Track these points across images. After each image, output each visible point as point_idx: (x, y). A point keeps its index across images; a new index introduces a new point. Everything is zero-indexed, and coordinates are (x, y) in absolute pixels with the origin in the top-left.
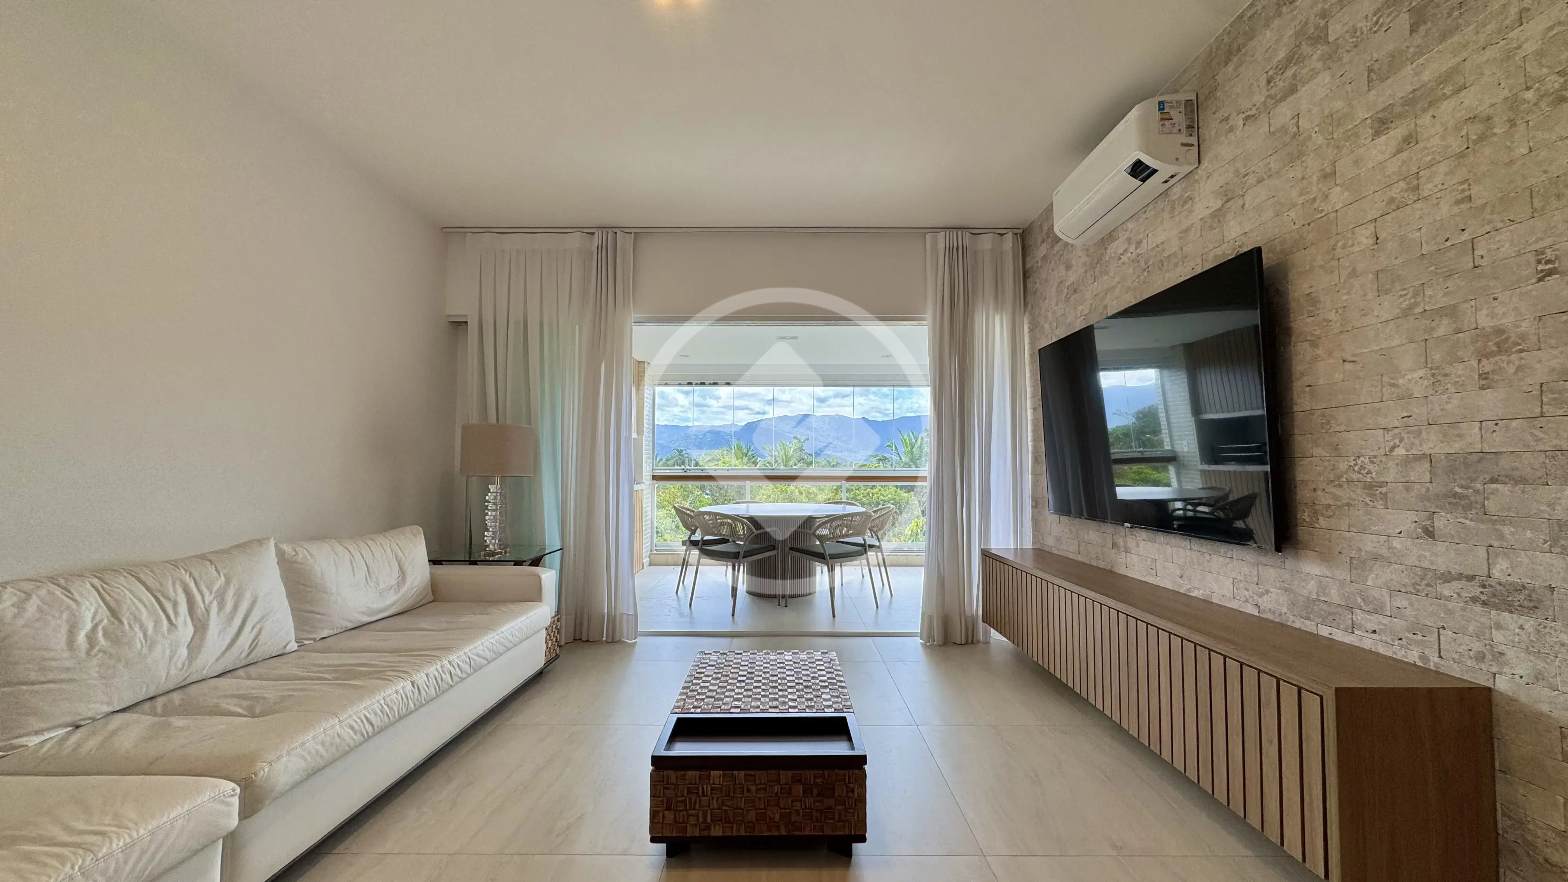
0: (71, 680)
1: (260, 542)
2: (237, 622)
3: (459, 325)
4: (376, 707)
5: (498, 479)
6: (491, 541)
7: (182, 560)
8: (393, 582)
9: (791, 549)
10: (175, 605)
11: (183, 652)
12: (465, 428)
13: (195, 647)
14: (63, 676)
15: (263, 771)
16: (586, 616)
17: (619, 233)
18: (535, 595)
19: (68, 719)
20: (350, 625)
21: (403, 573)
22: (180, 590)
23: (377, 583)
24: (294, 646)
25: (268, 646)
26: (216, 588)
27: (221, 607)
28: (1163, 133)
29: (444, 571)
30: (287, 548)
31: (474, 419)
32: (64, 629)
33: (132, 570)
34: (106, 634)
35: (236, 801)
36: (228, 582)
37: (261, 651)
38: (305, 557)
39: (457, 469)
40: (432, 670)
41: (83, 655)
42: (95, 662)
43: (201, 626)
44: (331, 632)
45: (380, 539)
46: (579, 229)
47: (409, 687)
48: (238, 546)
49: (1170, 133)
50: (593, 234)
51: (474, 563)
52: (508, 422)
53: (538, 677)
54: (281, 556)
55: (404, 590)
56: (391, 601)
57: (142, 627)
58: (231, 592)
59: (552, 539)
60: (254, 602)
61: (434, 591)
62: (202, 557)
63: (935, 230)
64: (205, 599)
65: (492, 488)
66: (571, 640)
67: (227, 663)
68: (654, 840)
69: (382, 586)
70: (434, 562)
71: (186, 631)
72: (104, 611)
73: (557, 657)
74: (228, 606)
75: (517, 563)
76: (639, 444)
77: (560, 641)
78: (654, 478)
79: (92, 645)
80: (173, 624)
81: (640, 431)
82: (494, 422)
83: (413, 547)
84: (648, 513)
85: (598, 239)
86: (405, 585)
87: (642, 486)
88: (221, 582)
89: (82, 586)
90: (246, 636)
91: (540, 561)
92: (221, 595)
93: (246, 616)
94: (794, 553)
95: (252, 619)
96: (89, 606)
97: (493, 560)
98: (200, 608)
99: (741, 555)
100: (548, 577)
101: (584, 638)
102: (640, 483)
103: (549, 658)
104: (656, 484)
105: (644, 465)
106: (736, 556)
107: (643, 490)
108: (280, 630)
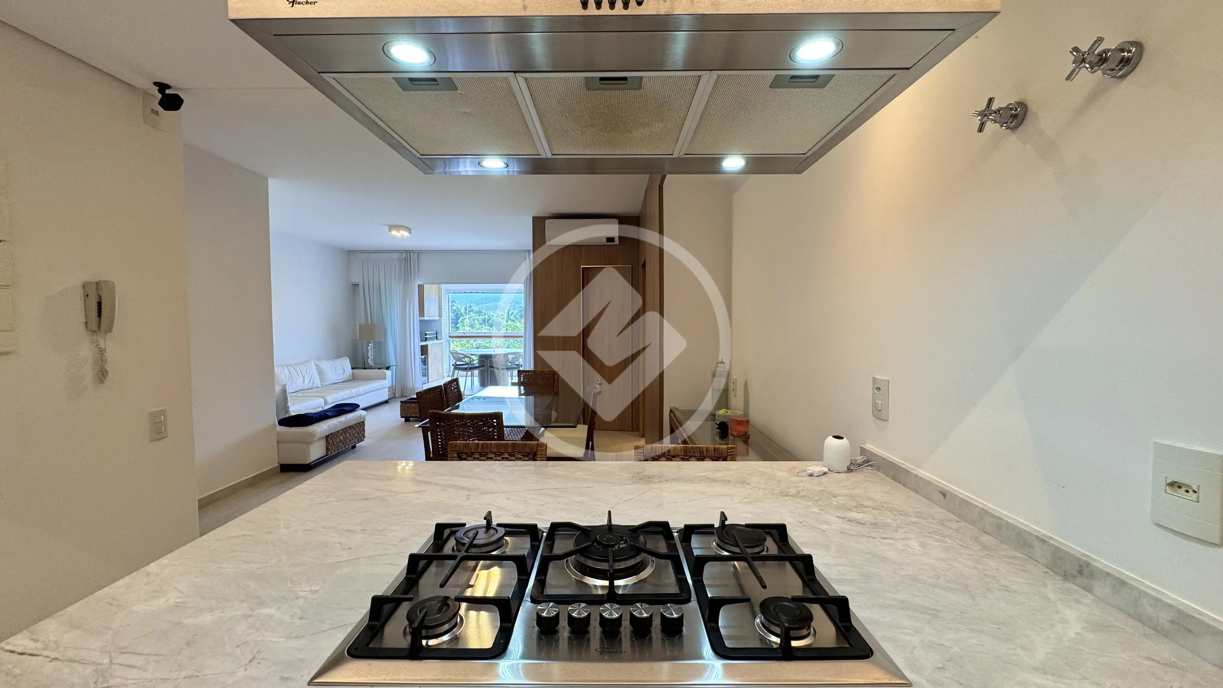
1: (311, 360)
2: (310, 377)
3: (356, 286)
4: (344, 394)
5: (372, 342)
6: (371, 363)
7: (299, 364)
8: (342, 373)
9: (490, 366)
10: (299, 373)
11: (302, 383)
12: (360, 325)
15: (327, 398)
16: (404, 386)
17: (412, 253)
18: (384, 378)
20: (332, 383)
21: (344, 370)
22: (299, 370)
23: (338, 372)
24: (320, 386)
25: (315, 385)
29: (354, 370)
30: (316, 362)
31: (363, 322)
32: (284, 375)
33: (290, 365)
35: (323, 401)
36: (307, 369)
38: (320, 364)
39: (358, 337)
40: (355, 390)
41: (288, 380)
42: (290, 382)
43: (304, 378)
44: (328, 384)
45: (337, 360)
46: (397, 251)
47: (350, 392)
48: (307, 361)
50: (402, 253)
51: (365, 369)
52: (375, 322)
53: (386, 402)
54: (315, 363)
55: (345, 375)
56: (342, 378)
57: (295, 376)
59: (392, 361)
60: (312, 374)
61: (353, 377)
62: (301, 363)
63: (525, 251)
64: (304, 372)
65: (370, 345)
66: (400, 396)
67: (308, 387)
68: (402, 417)
70: (352, 368)
71: (301, 379)
72: (289, 373)
73: (392, 398)
74: (308, 374)
75: (379, 369)
76: (439, 321)
77: (394, 394)
78: (450, 337)
79: (289, 378)
80: (299, 377)
81: (440, 315)
82: (370, 322)
83: (346, 363)
84: (447, 354)
85: (404, 255)
86: (346, 373)
87: (442, 341)
88: (305, 369)
89: (284, 367)
90: (312, 381)
91: (388, 368)
92: (306, 371)
93: (311, 378)
94: (491, 368)
95: (312, 378)
96: (287, 372)
97: (371, 368)
98: (303, 374)
99: (468, 369)
100: (388, 373)
101: (405, 396)
102: (440, 339)
103: (389, 397)
104: (451, 340)
105: (443, 331)
106: (466, 369)
107: (442, 343)
108: (318, 382)
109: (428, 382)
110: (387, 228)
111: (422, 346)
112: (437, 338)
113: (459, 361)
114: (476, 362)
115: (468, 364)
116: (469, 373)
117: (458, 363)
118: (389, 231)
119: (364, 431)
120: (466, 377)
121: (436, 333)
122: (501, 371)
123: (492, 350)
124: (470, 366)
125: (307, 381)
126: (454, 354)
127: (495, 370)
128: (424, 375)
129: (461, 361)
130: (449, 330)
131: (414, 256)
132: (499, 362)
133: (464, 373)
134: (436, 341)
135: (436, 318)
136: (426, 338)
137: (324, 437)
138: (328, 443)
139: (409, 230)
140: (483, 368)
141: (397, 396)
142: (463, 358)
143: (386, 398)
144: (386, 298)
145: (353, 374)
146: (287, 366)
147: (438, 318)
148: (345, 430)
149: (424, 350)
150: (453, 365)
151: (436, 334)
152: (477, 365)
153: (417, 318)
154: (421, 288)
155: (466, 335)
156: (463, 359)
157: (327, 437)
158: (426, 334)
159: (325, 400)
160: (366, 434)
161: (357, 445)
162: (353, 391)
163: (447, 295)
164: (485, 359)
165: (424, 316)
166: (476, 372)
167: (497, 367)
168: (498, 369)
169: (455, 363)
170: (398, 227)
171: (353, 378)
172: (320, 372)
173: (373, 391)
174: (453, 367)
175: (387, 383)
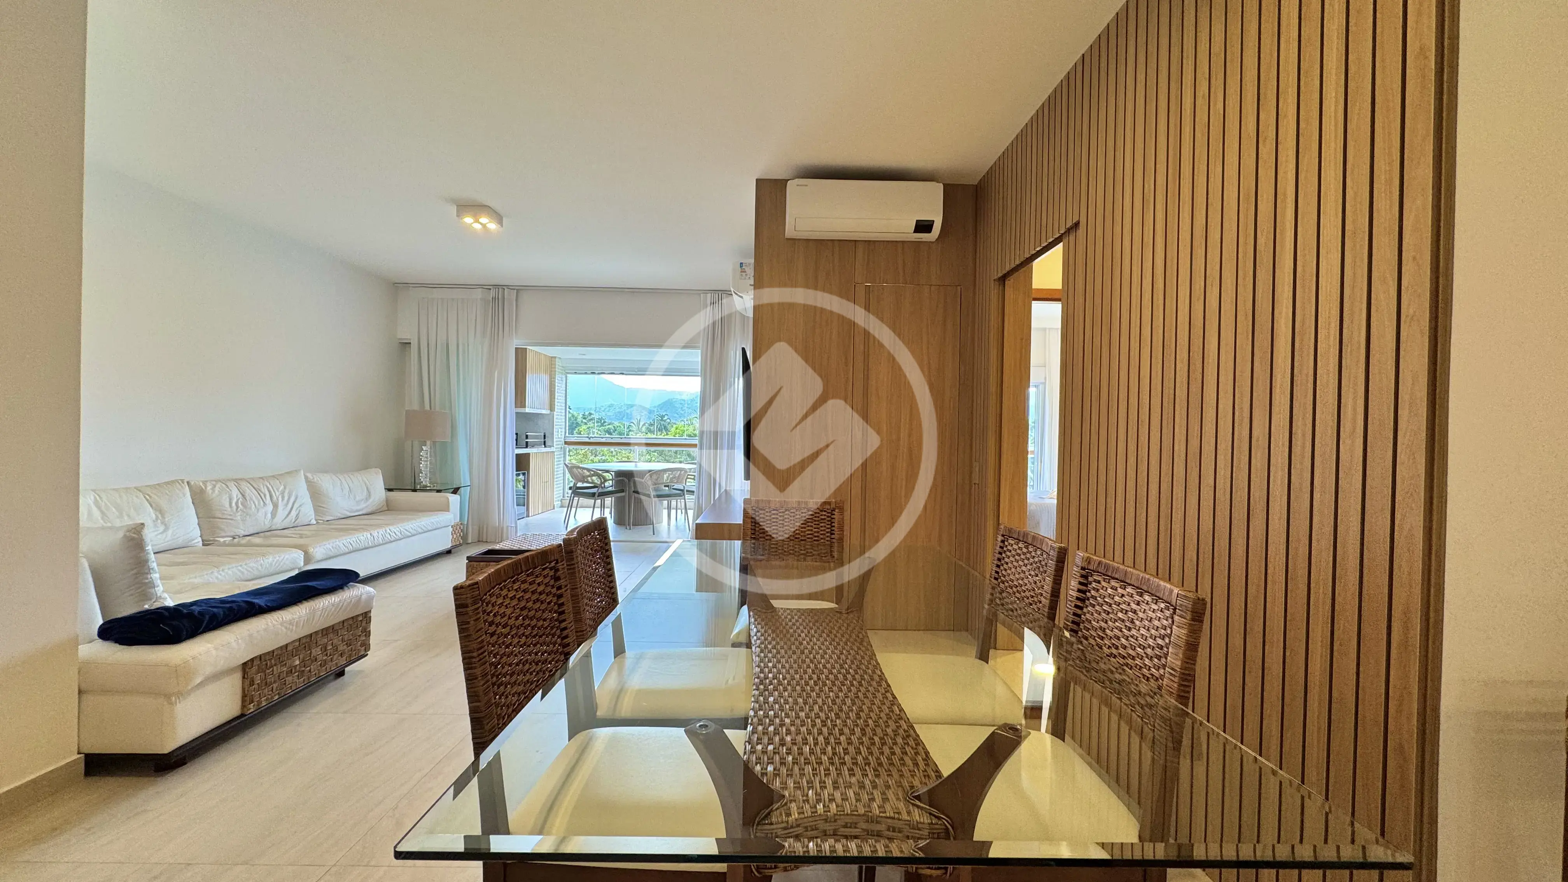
0: (232, 519)
1: (297, 471)
2: (290, 506)
3: (406, 345)
4: (354, 539)
5: (428, 443)
6: (424, 480)
7: (266, 477)
8: (364, 497)
9: (634, 492)
10: (265, 496)
11: (269, 515)
12: (409, 411)
13: (274, 514)
14: (229, 517)
15: (311, 550)
16: (485, 527)
17: (506, 290)
18: (446, 508)
19: (232, 534)
20: (343, 516)
21: (370, 493)
22: (266, 490)
23: (355, 497)
24: (314, 522)
25: (303, 520)
26: (280, 490)
27: (283, 498)
28: (741, 279)
29: (392, 494)
30: (309, 475)
31: (416, 407)
32: (228, 500)
33: (246, 480)
34: (242, 504)
35: (302, 556)
36: (285, 488)
37: (300, 521)
38: (317, 480)
39: (404, 434)
40: (382, 531)
41: (235, 510)
42: (239, 514)
43: (276, 506)
44: (332, 518)
45: (356, 473)
46: (481, 286)
47: (369, 536)
48: (287, 473)
49: (745, 279)
50: (486, 289)
51: (415, 490)
52: (437, 409)
53: (449, 552)
54: (306, 478)
55: (368, 502)
56: (364, 507)
57: (254, 502)
58: (287, 491)
59: (464, 478)
60: (296, 497)
61: (387, 506)
62: (273, 476)
63: (706, 292)
64: (276, 494)
65: (424, 448)
66: (476, 540)
67: (286, 524)
69: (358, 498)
70: (387, 490)
71: (270, 507)
72: (240, 496)
73: (460, 545)
74: (286, 498)
75: (439, 491)
76: (550, 418)
77: (465, 537)
78: (566, 443)
79: (237, 507)
80: (265, 504)
81: (552, 408)
82: (427, 407)
83: (376, 482)
84: (560, 469)
85: (492, 293)
86: (371, 500)
87: (552, 449)
88: (282, 487)
89: (232, 485)
90: (294, 513)
91: (455, 491)
92: (283, 493)
93: (293, 504)
94: (636, 495)
95: (296, 506)
96: (235, 493)
97: (424, 489)
98: (275, 498)
99: (597, 495)
100: (454, 499)
101: (484, 540)
102: (550, 447)
103: (454, 544)
104: (568, 447)
105: (555, 433)
106: (593, 495)
107: (553, 452)
108: (308, 513)
109: (528, 516)
110: (454, 209)
111: (519, 457)
112: (545, 444)
113: (580, 481)
114: (608, 484)
115: (597, 487)
116: (599, 502)
117: (580, 485)
118: (458, 216)
119: (368, 634)
120: (594, 507)
121: (545, 436)
122: (654, 500)
123: (633, 464)
124: (601, 490)
125: (281, 513)
126: (571, 469)
127: (643, 497)
128: (522, 503)
129: (583, 482)
130: (565, 433)
131: (510, 295)
132: (647, 485)
133: (591, 502)
134: (543, 449)
135: (544, 412)
136: (527, 443)
137: (238, 666)
138: (247, 682)
139: (499, 218)
140: (622, 494)
141: (470, 541)
142: (589, 476)
143: (448, 546)
144: (458, 370)
145: (387, 501)
146: (236, 480)
147: (548, 412)
148: (306, 643)
149: (522, 464)
150: (570, 488)
151: (545, 438)
152: (610, 489)
153: (511, 410)
154: (521, 355)
155: (592, 440)
156: (589, 478)
157: (245, 667)
158: (527, 437)
159: (306, 553)
160: (373, 640)
161: (346, 669)
162: (375, 534)
163: (564, 377)
164: (626, 479)
165: (525, 407)
166: (608, 501)
167: (647, 492)
168: (649, 496)
169: (575, 484)
170: (476, 208)
171: (388, 508)
172: (316, 494)
173: (420, 533)
174: (571, 491)
175: (451, 517)
